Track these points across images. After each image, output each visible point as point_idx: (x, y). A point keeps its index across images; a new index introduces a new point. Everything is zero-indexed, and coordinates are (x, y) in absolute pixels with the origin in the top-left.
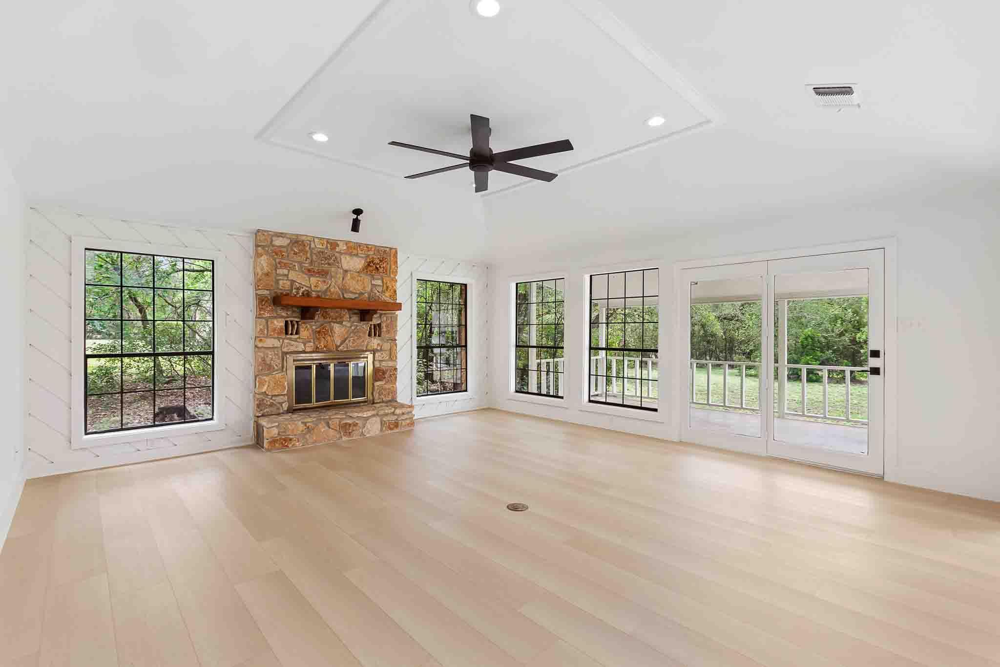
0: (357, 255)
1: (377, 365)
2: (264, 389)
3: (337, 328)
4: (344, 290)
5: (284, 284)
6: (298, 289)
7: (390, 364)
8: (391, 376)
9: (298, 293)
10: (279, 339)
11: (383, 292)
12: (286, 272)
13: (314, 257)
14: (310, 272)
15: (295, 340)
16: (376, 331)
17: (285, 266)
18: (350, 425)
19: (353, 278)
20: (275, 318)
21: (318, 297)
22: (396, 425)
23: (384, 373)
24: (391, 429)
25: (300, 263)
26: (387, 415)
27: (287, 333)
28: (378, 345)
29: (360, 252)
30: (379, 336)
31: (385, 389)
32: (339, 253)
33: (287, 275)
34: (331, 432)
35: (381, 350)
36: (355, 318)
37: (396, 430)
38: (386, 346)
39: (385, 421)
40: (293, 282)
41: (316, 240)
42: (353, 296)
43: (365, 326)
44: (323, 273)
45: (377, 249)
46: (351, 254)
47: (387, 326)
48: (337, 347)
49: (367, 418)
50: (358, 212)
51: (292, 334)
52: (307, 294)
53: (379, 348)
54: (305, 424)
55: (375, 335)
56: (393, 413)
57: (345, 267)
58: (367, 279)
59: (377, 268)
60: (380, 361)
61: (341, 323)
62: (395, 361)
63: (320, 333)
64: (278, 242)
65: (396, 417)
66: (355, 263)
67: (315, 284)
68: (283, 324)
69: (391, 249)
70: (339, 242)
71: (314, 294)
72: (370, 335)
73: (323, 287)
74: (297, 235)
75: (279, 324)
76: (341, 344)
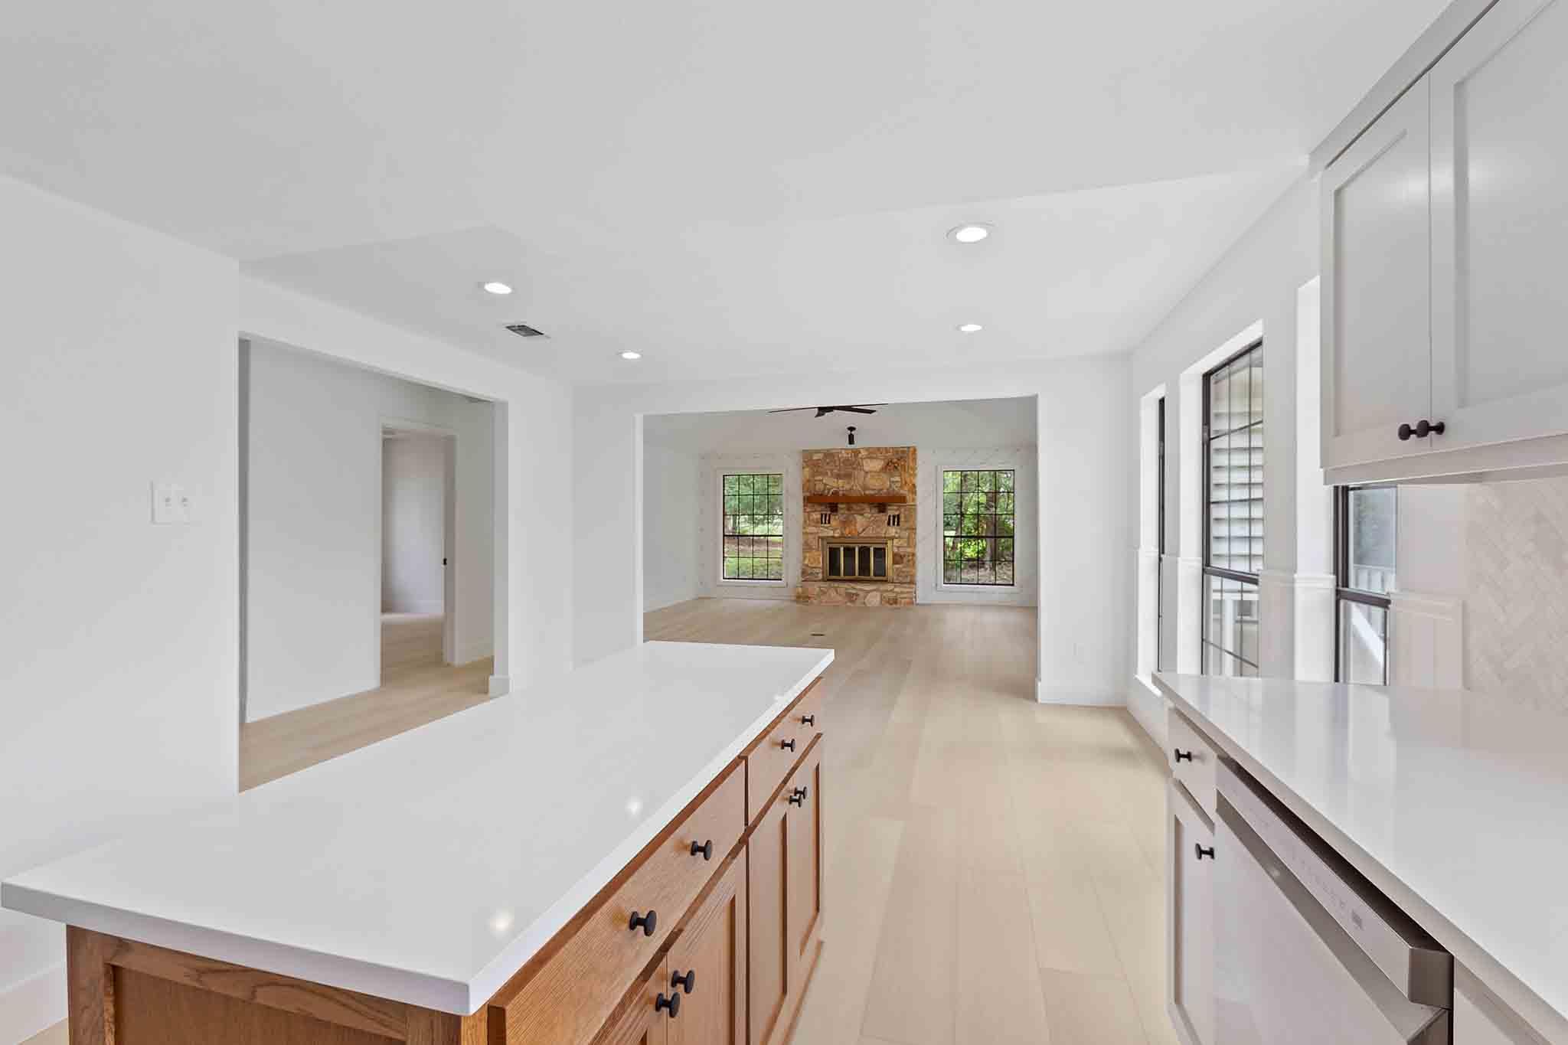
0: (876, 458)
1: (896, 550)
2: (806, 562)
3: (859, 518)
4: (865, 488)
5: (819, 487)
6: (829, 490)
7: (909, 550)
8: (909, 561)
9: (829, 492)
10: (816, 527)
11: (901, 487)
12: (820, 478)
13: (842, 465)
14: (838, 477)
15: (827, 528)
16: (896, 520)
17: (821, 474)
18: (853, 594)
19: (873, 476)
20: (814, 512)
21: (844, 495)
22: (895, 601)
23: (902, 557)
24: (891, 604)
25: (832, 470)
26: (887, 591)
27: (822, 523)
28: (896, 533)
29: (880, 455)
30: (898, 524)
31: (903, 572)
32: (861, 458)
33: (822, 480)
34: (839, 598)
35: (899, 537)
36: (875, 510)
37: (894, 606)
38: (906, 534)
39: (884, 597)
40: (826, 485)
41: (843, 452)
42: (872, 492)
43: (884, 517)
44: (848, 476)
45: (896, 450)
46: (871, 458)
47: (905, 517)
48: (859, 534)
49: (868, 592)
50: (852, 429)
51: (825, 523)
52: (836, 493)
53: (897, 536)
54: (820, 587)
55: (894, 524)
56: (891, 591)
57: (866, 469)
58: (884, 476)
59: (896, 468)
60: (898, 547)
61: (862, 515)
62: (915, 546)
63: (845, 523)
64: (815, 457)
65: (895, 595)
66: (876, 465)
67: (840, 485)
68: (819, 516)
69: (909, 448)
70: (861, 450)
71: (841, 493)
72: (889, 524)
73: (847, 487)
74: (828, 450)
75: (816, 516)
76: (864, 530)
